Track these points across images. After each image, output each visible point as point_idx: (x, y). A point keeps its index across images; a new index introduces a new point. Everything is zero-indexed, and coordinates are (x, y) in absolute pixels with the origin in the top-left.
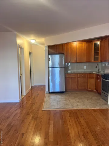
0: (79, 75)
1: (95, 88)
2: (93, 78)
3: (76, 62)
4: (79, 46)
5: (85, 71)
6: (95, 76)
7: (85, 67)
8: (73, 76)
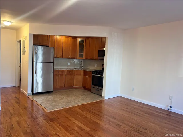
0: (66, 71)
1: (82, 84)
2: (80, 74)
3: (62, 58)
4: (65, 41)
5: (69, 67)
6: (82, 73)
7: (69, 64)
8: (61, 73)
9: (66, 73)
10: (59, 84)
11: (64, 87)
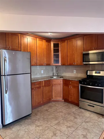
1: (62, 96)
7: (42, 72)
8: (38, 86)
9: (43, 85)
10: (37, 100)
11: (42, 102)
